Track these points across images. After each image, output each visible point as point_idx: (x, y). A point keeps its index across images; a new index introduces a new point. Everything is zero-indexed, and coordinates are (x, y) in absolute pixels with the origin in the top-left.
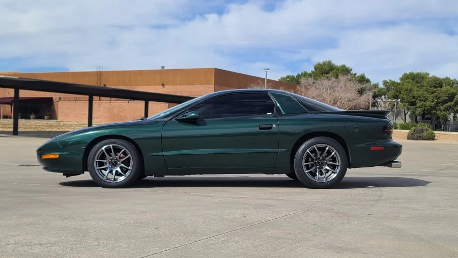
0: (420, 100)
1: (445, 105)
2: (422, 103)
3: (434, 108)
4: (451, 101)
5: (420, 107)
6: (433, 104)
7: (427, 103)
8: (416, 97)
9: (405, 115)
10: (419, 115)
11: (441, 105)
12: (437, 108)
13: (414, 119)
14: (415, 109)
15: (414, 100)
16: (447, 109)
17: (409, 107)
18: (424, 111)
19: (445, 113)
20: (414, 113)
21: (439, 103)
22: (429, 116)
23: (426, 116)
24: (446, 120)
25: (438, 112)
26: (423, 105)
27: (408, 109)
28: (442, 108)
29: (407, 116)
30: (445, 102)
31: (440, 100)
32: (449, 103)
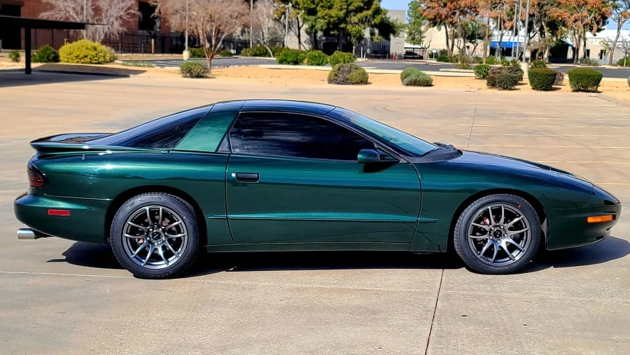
0: (322, 7)
1: (360, 15)
2: (325, 12)
3: (343, 20)
4: (368, 9)
5: (323, 18)
6: (342, 14)
7: (333, 12)
8: (316, 2)
9: (299, 28)
10: (321, 30)
11: (354, 15)
12: (348, 19)
13: (313, 35)
14: (315, 21)
15: (313, 6)
16: (361, 21)
17: (306, 17)
18: (329, 24)
19: (359, 28)
20: (313, 27)
21: (351, 12)
22: (336, 32)
23: (332, 33)
24: (360, 38)
25: (349, 27)
26: (326, 15)
27: (305, 20)
28: (355, 19)
29: (303, 32)
30: (359, 10)
31: (351, 7)
32: (365, 13)
